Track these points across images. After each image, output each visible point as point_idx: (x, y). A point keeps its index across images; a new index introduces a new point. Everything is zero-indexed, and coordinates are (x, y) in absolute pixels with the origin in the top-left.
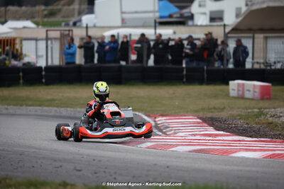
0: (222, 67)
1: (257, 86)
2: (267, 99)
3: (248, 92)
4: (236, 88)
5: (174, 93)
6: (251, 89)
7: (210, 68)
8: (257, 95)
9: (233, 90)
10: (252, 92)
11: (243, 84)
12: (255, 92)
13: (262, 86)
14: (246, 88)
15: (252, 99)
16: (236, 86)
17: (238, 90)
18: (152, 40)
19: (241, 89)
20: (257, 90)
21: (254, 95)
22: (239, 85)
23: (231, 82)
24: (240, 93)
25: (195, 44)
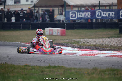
0: (37, 22)
1: (59, 30)
2: (64, 35)
3: (55, 33)
4: (49, 31)
5: (20, 34)
6: (56, 31)
7: (32, 23)
8: (59, 34)
9: (47, 32)
10: (56, 33)
11: (52, 29)
12: (58, 32)
13: (61, 30)
14: (54, 31)
15: (57, 36)
16: (49, 30)
17: (50, 32)
18: (6, 11)
19: (51, 31)
20: (59, 32)
21: (58, 34)
22: (50, 29)
23: (46, 29)
24: (51, 33)
25: (25, 13)
